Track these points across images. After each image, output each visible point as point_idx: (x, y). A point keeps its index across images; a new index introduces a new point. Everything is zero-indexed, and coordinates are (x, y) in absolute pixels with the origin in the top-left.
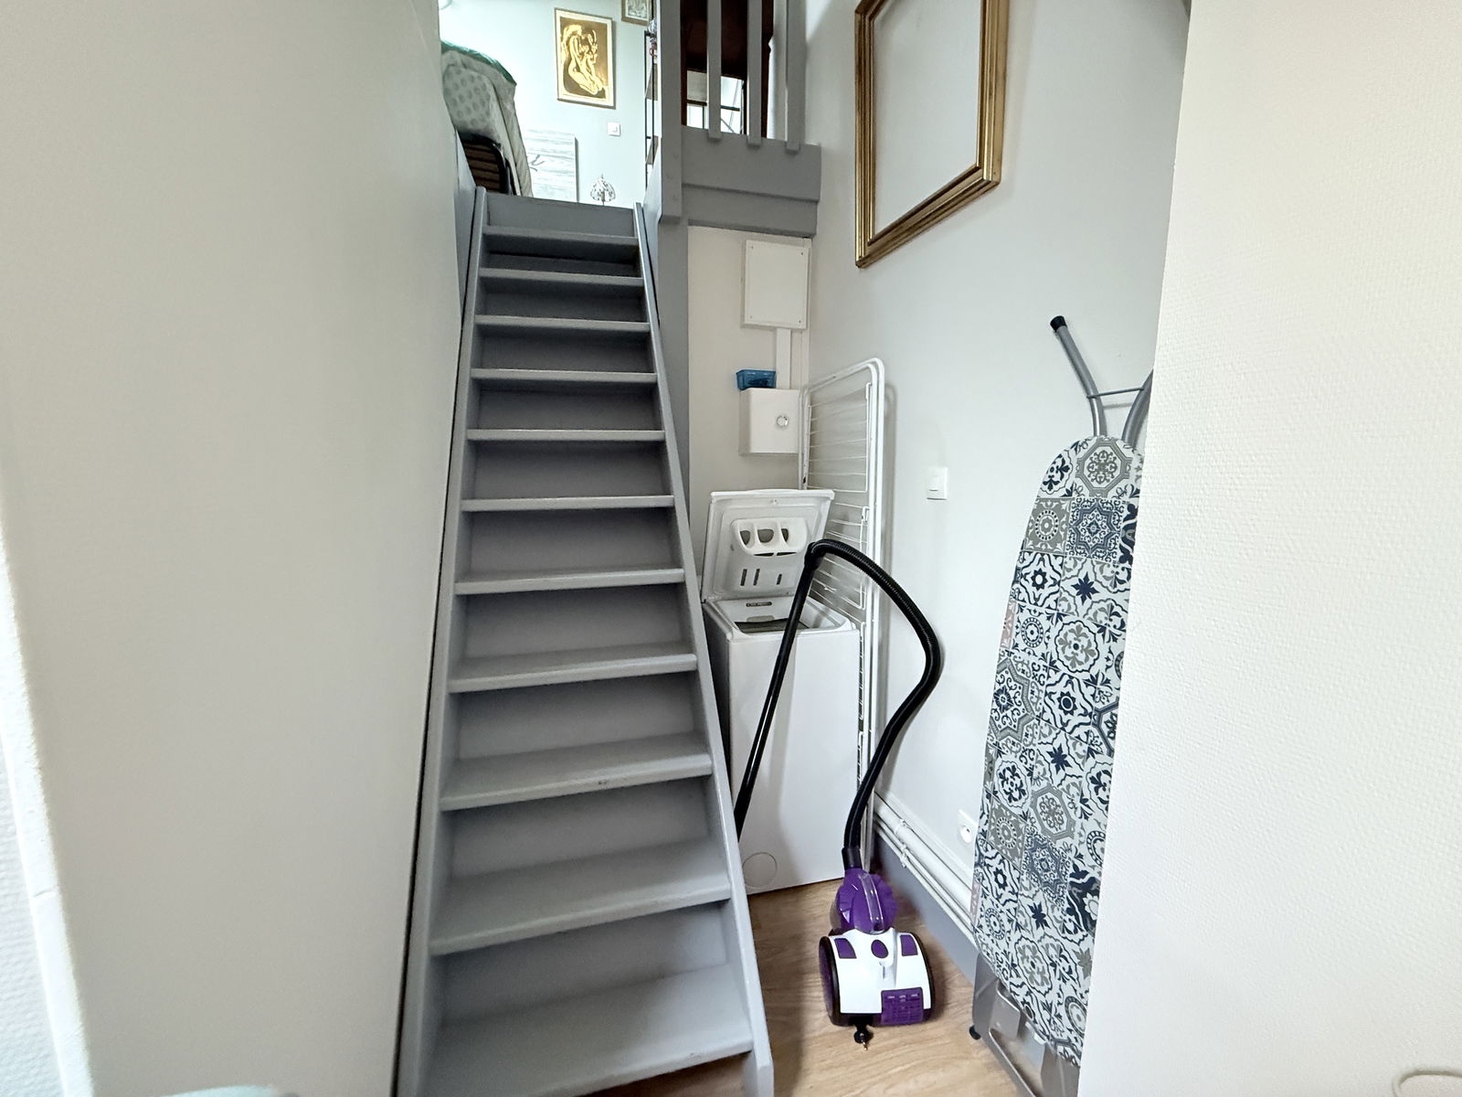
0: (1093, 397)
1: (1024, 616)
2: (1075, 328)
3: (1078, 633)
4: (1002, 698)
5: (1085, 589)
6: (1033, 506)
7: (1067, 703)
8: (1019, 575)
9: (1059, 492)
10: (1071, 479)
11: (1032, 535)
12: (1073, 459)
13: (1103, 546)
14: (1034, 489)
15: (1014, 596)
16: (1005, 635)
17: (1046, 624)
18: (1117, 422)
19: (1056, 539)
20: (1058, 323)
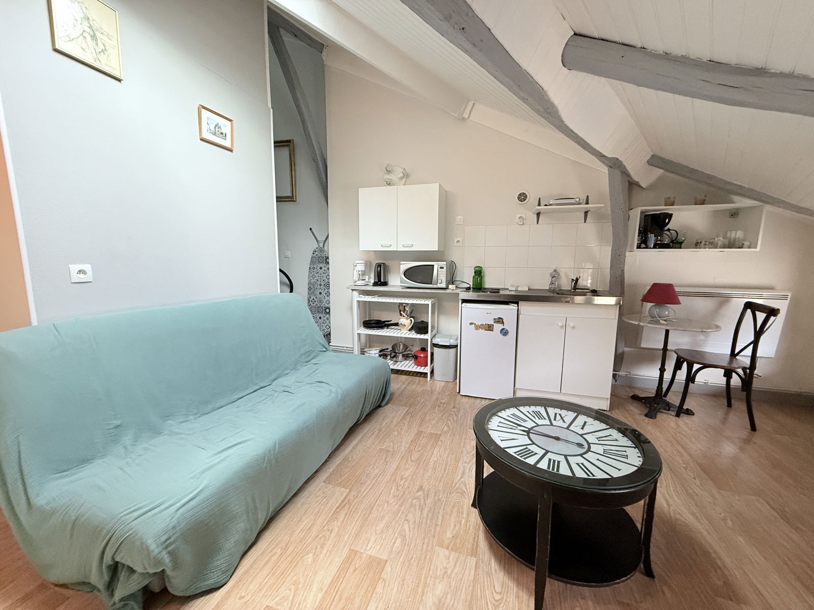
0: (317, 241)
1: (312, 274)
2: (313, 230)
3: (321, 275)
4: (310, 289)
5: (321, 268)
6: (311, 257)
7: (320, 285)
8: (310, 268)
9: (315, 255)
10: (317, 253)
11: (312, 261)
12: (317, 250)
13: (323, 262)
14: (311, 254)
15: (310, 272)
16: (309, 278)
17: (315, 274)
18: (321, 245)
19: (316, 262)
20: (311, 229)
